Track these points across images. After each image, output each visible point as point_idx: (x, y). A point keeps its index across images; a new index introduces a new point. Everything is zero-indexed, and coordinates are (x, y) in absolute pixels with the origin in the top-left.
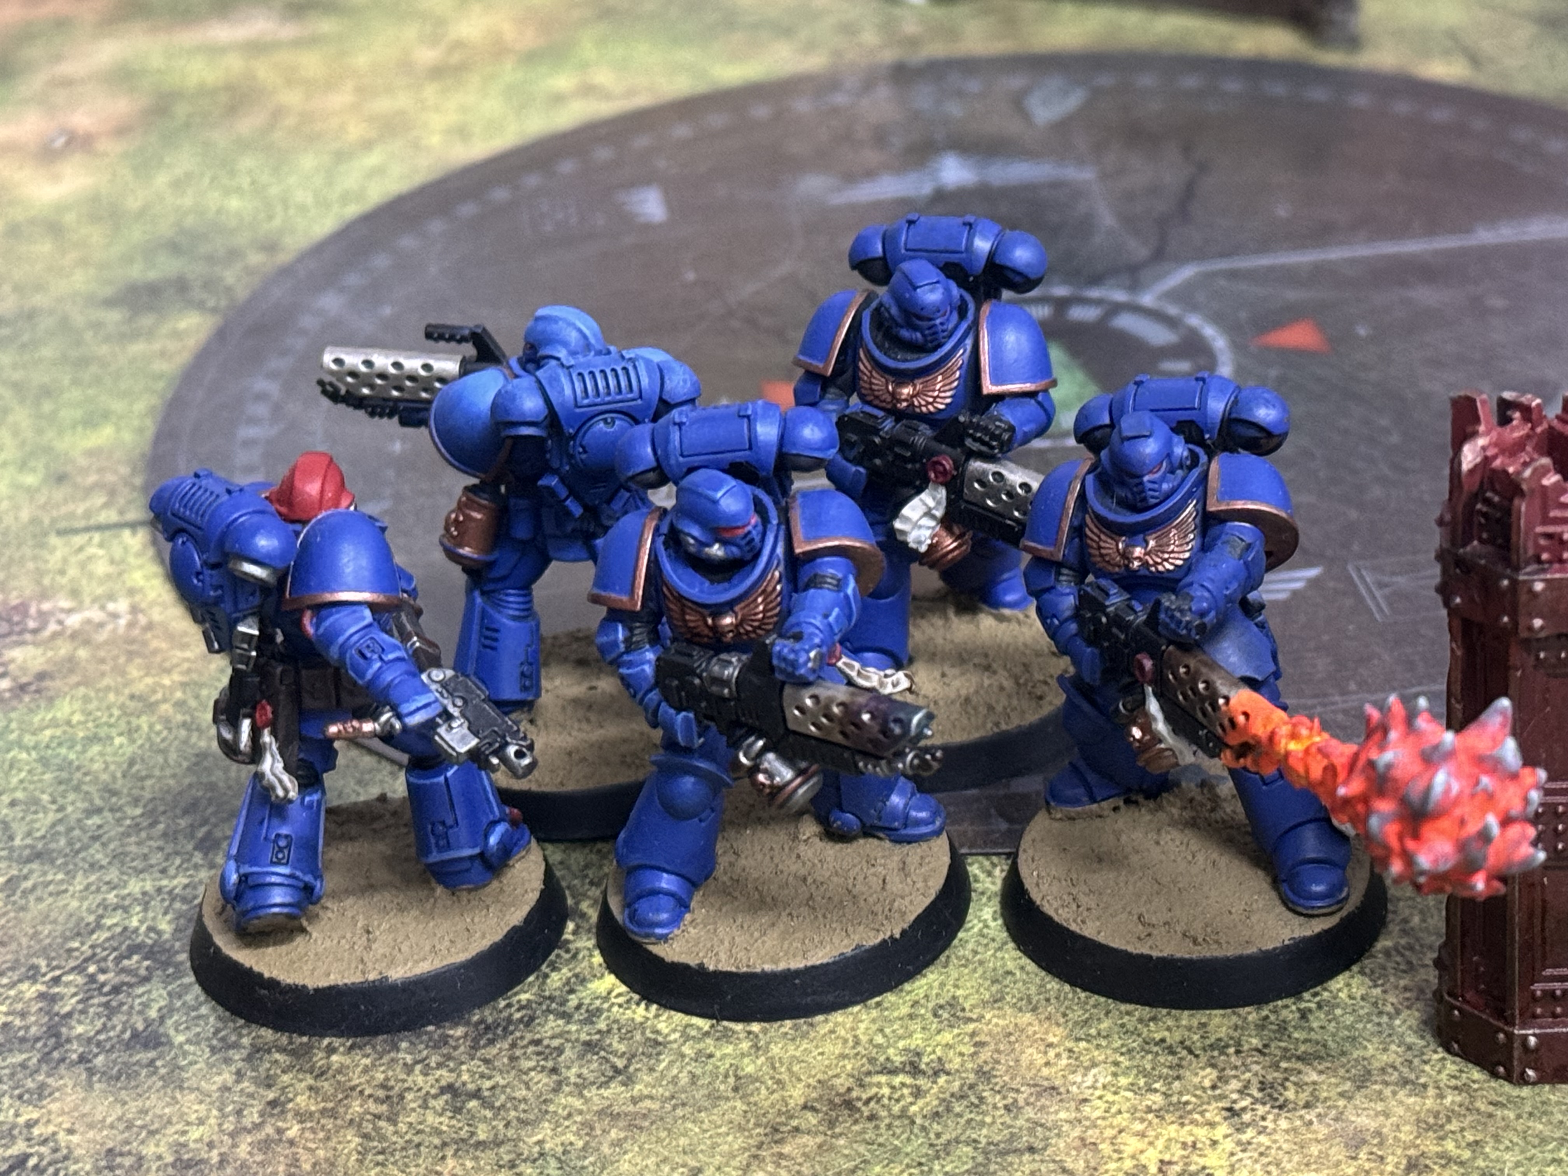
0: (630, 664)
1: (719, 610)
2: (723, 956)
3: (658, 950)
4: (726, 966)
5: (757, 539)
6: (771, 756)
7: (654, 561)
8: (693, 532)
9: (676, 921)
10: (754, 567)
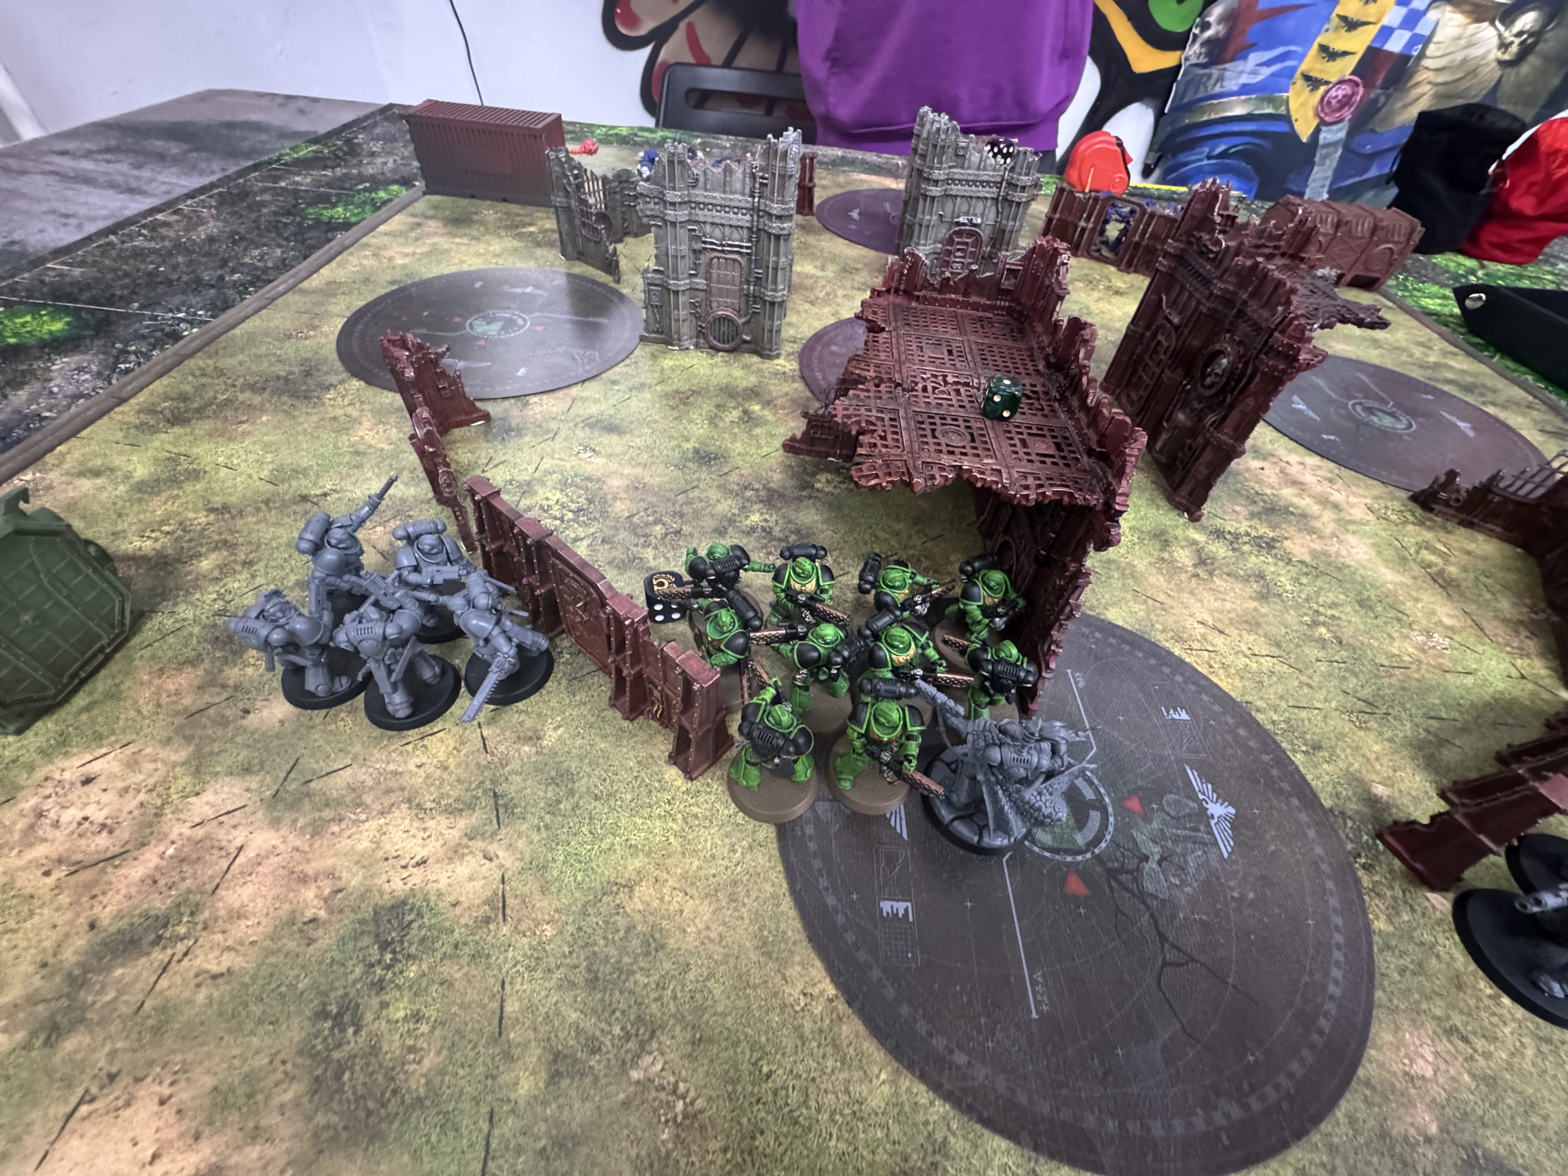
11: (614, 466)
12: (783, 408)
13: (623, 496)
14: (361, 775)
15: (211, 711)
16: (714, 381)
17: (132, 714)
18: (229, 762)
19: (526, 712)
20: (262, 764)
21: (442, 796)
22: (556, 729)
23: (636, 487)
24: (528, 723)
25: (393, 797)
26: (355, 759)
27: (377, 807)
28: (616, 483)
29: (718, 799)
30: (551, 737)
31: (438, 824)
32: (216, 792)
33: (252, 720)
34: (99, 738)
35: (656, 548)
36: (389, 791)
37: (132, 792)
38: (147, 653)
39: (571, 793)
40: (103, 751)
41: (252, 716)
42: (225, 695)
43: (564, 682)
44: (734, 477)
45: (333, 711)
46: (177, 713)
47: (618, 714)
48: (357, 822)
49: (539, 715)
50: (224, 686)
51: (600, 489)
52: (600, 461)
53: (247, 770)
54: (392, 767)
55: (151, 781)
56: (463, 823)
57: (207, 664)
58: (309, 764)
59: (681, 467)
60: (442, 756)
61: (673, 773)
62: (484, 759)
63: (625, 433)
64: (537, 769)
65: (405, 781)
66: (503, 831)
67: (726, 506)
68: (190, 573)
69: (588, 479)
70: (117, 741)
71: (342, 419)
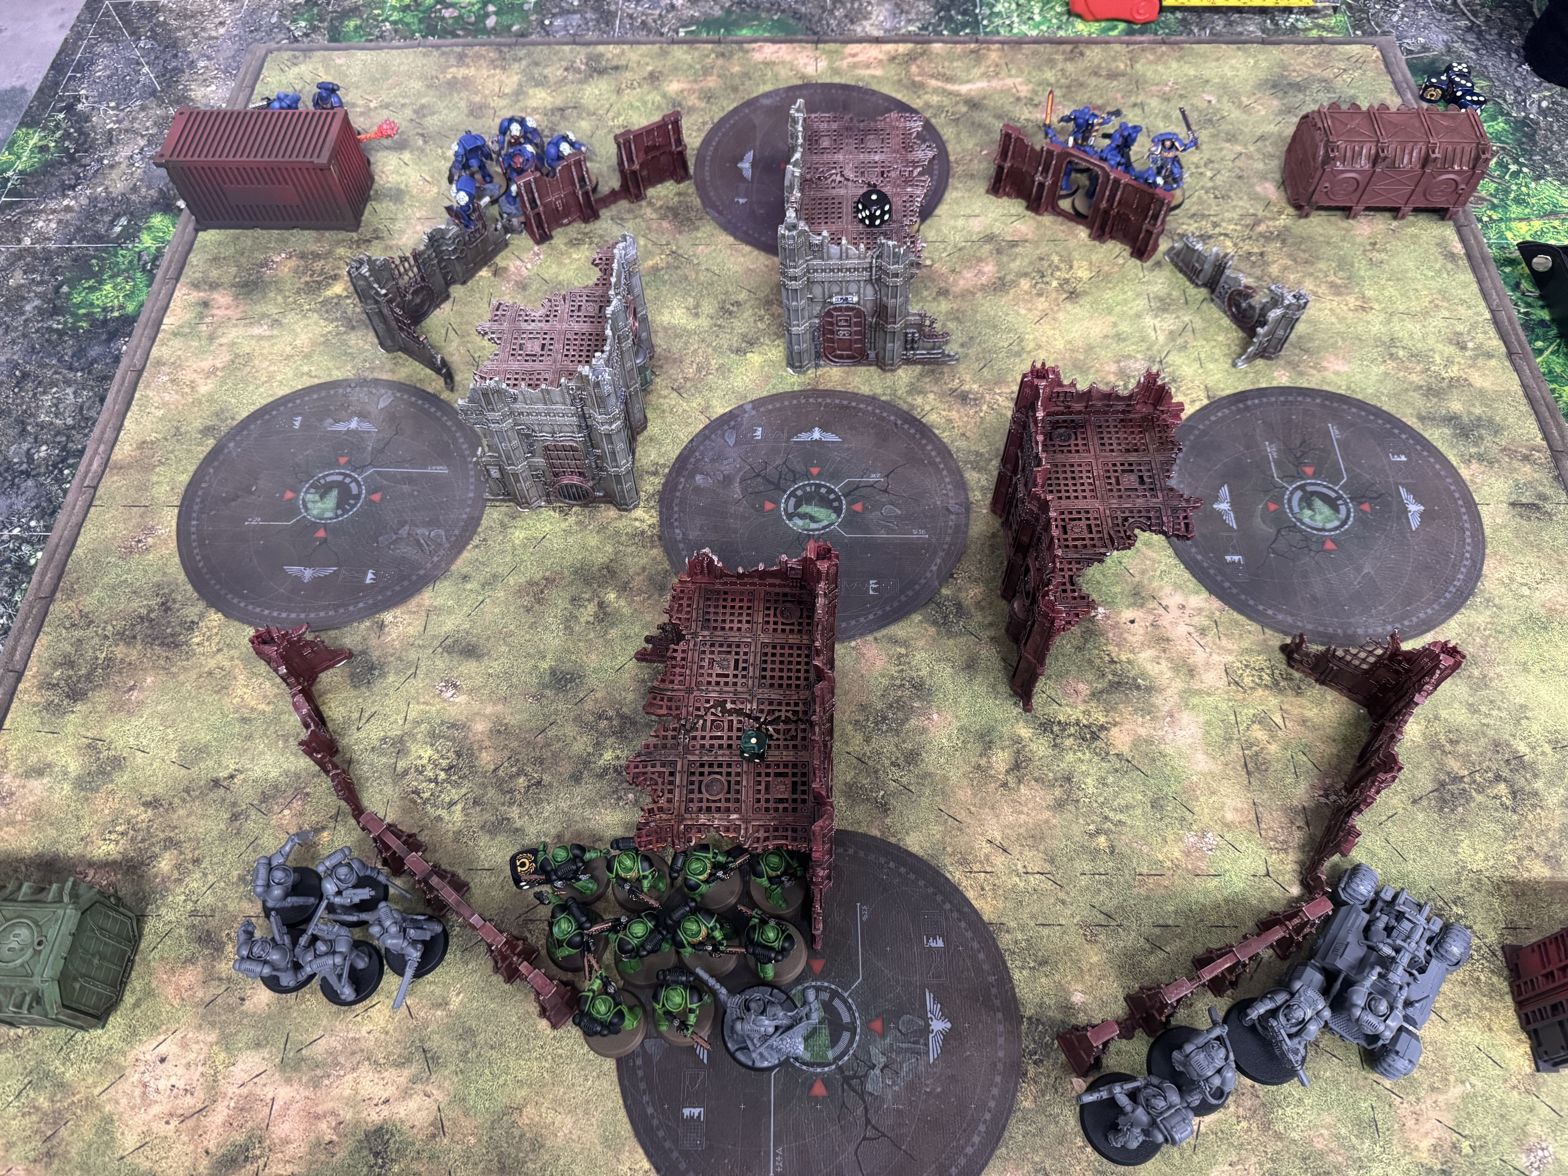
11: (476, 706)
12: (640, 592)
13: (487, 743)
14: (334, 1042)
15: (219, 1000)
16: (569, 559)
17: (168, 1007)
18: (245, 1039)
19: (434, 982)
20: (266, 1038)
21: (390, 1054)
22: (458, 994)
23: (500, 731)
24: (438, 992)
25: (358, 1057)
26: (325, 1030)
27: (348, 1065)
28: (480, 727)
29: (576, 1042)
30: (455, 1001)
31: (391, 1074)
32: (244, 1062)
33: (248, 1005)
34: (155, 1028)
35: (520, 805)
36: (353, 1053)
37: (193, 1067)
38: (156, 954)
39: (475, 1045)
40: (162, 1037)
41: (247, 1002)
42: (224, 987)
43: (459, 954)
44: (589, 705)
45: (300, 993)
46: (197, 1005)
47: (501, 978)
48: (338, 1076)
49: (444, 984)
50: (220, 979)
51: (466, 738)
52: (462, 699)
53: (258, 1045)
54: (351, 1035)
55: (202, 1057)
56: (406, 1073)
57: (201, 962)
58: (295, 1036)
59: (538, 697)
60: (382, 1023)
61: (544, 1024)
62: (412, 1023)
63: (483, 655)
64: (450, 1029)
65: (363, 1045)
66: (434, 1076)
67: (581, 745)
68: (156, 876)
69: (453, 726)
70: (168, 1029)
71: (218, 673)
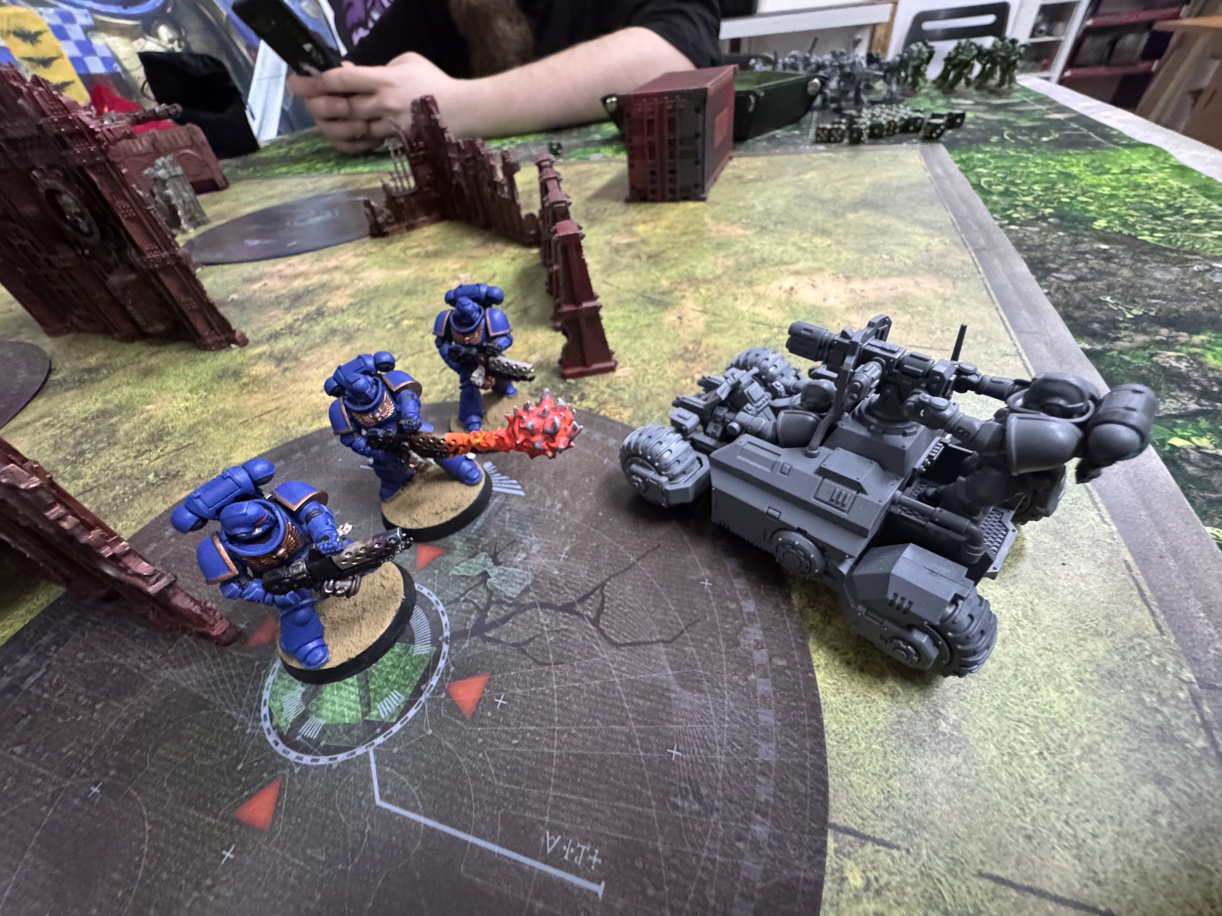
0: (248, 594)
1: (275, 551)
2: (354, 650)
3: (328, 666)
4: (359, 652)
5: (271, 516)
6: (338, 583)
7: (229, 552)
8: (241, 532)
9: (326, 651)
10: (279, 527)
